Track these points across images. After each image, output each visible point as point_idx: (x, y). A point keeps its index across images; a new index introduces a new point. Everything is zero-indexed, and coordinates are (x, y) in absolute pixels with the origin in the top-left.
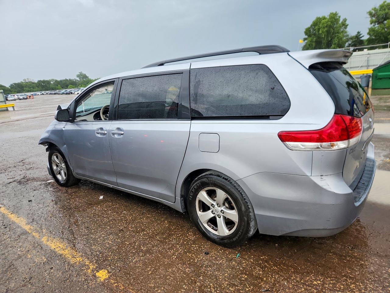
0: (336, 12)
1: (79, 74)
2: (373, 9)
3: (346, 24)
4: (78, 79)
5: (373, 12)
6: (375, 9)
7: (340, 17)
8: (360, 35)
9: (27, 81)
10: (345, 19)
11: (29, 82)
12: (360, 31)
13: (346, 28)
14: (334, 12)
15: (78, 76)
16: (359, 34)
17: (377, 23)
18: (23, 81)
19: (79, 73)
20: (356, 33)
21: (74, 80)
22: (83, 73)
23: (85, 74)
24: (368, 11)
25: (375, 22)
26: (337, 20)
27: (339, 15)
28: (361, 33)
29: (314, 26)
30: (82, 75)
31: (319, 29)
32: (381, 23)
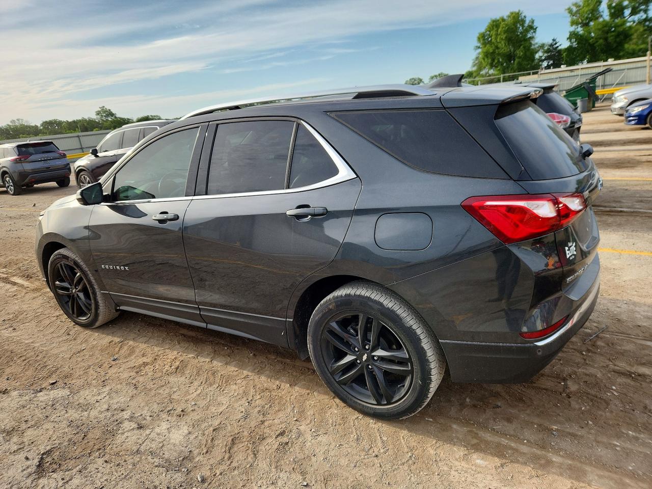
0: (519, 11)
2: (573, 5)
3: (535, 27)
4: (98, 118)
5: (575, 9)
6: (576, 5)
7: (525, 17)
8: (556, 44)
9: (17, 124)
10: (532, 19)
11: (21, 125)
12: (555, 38)
13: (535, 32)
14: (517, 11)
16: (555, 42)
17: (580, 26)
18: (10, 124)
19: (100, 108)
20: (551, 42)
21: (97, 121)
22: (106, 109)
23: (110, 110)
24: (567, 7)
25: (577, 23)
26: (523, 21)
27: (523, 15)
28: (557, 41)
29: (489, 31)
30: (105, 112)
31: (497, 35)
32: (585, 25)
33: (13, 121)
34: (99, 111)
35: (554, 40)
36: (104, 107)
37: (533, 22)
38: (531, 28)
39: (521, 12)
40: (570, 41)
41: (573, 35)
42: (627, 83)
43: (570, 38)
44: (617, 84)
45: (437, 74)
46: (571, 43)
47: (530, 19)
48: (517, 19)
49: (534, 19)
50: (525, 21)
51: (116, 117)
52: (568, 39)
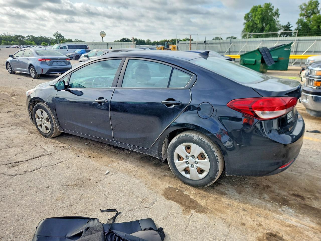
0: (270, 3)
1: (56, 33)
2: (303, 4)
3: (279, 14)
4: (54, 38)
5: (303, 7)
6: (305, 4)
7: (273, 7)
8: (290, 25)
9: (7, 35)
11: (9, 36)
12: (289, 22)
13: (278, 17)
14: (268, 3)
15: (54, 35)
16: (289, 24)
17: (305, 17)
18: (3, 35)
20: (287, 24)
21: (49, 38)
22: (59, 33)
23: (60, 34)
24: (300, 5)
25: (304, 15)
26: (271, 10)
27: (272, 5)
28: (290, 24)
29: (252, 13)
30: (58, 34)
31: (255, 16)
32: (308, 17)
33: (4, 33)
34: (55, 34)
35: (289, 23)
36: (58, 32)
37: (278, 10)
38: (277, 14)
39: (271, 4)
40: (298, 24)
41: (300, 22)
42: (315, 52)
43: (298, 23)
44: (307, 52)
45: (231, 36)
46: (299, 26)
47: (276, 9)
48: (268, 7)
49: (278, 8)
50: (273, 9)
51: (63, 38)
52: (297, 23)
